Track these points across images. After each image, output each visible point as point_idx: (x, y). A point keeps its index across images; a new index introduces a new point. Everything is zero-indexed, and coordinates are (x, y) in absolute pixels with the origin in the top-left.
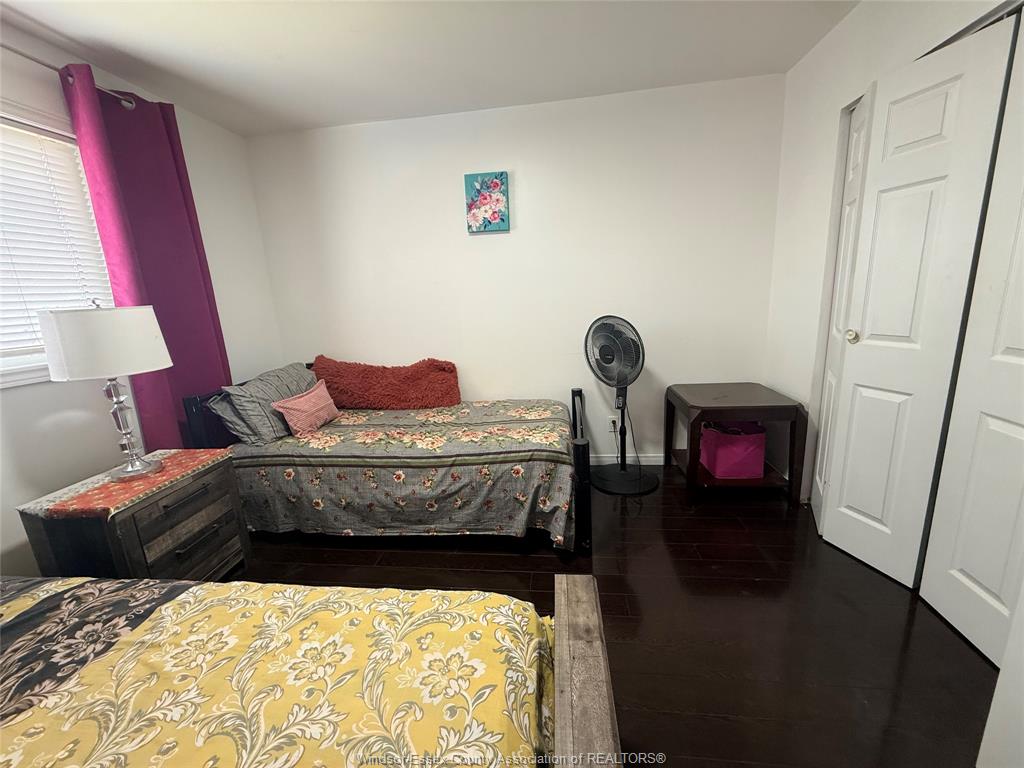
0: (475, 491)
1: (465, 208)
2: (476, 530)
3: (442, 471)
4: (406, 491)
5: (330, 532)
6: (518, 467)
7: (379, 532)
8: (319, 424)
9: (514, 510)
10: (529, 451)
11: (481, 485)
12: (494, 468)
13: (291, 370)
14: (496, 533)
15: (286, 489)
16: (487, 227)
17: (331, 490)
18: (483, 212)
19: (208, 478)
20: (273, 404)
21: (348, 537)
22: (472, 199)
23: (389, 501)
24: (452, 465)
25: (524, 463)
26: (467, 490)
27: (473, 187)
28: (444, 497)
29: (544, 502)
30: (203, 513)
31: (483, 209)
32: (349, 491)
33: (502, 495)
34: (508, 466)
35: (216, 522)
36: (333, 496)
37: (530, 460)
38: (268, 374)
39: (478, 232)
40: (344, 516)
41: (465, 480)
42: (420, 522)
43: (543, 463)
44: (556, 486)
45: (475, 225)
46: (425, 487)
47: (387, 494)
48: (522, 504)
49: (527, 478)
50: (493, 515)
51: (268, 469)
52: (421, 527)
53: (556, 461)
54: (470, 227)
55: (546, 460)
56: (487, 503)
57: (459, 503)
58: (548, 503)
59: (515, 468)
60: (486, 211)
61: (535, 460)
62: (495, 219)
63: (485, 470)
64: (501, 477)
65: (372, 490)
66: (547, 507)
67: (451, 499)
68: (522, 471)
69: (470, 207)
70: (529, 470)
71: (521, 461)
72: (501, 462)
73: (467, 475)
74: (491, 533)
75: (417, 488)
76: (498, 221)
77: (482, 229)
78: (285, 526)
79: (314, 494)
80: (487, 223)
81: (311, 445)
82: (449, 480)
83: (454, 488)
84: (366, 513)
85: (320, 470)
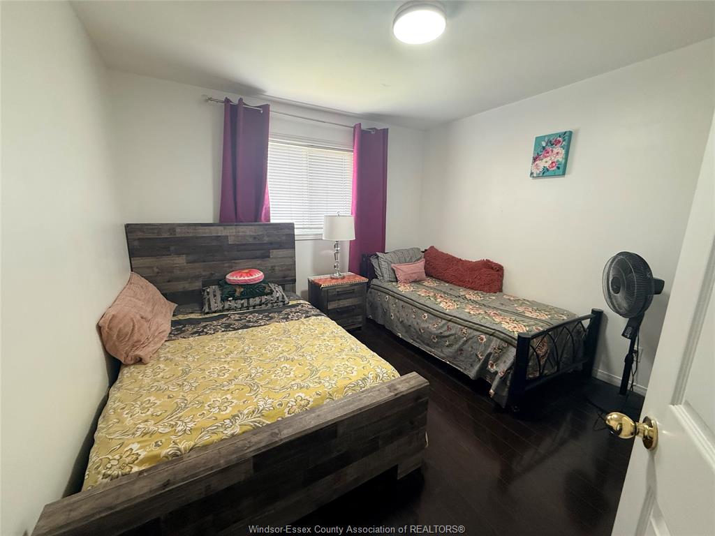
0: (457, 340)
1: (531, 160)
2: (453, 363)
3: (444, 322)
4: (425, 325)
5: (394, 331)
6: (483, 336)
7: (411, 341)
8: (411, 280)
9: (474, 361)
10: (494, 329)
11: (461, 338)
12: (470, 331)
13: (411, 252)
14: (462, 370)
15: (384, 305)
16: (545, 173)
17: (398, 312)
18: (544, 163)
19: (356, 287)
20: (392, 265)
21: (398, 337)
22: (538, 154)
23: (417, 327)
24: (450, 321)
25: (488, 336)
26: (453, 337)
27: (540, 144)
28: (441, 336)
29: (492, 365)
30: (350, 300)
31: (545, 160)
32: (404, 315)
33: (470, 349)
34: (478, 333)
35: (354, 306)
36: (398, 314)
37: (491, 335)
38: (398, 251)
39: (538, 177)
40: (400, 326)
41: (453, 332)
42: (428, 345)
43: (499, 340)
44: (504, 359)
45: (536, 172)
46: (434, 327)
47: (417, 324)
48: (479, 360)
49: (487, 345)
50: (463, 359)
51: (382, 293)
52: (428, 348)
53: (510, 344)
54: (532, 173)
55: (502, 339)
56: (461, 350)
57: (447, 343)
58: (495, 367)
59: (482, 336)
60: (546, 162)
61: (495, 336)
62: (553, 167)
63: (464, 330)
64: (472, 338)
65: (412, 319)
66: (493, 369)
67: (444, 339)
68: (485, 340)
69: (535, 159)
70: (489, 341)
71: (486, 333)
72: (474, 329)
73: (455, 329)
74: (459, 369)
75: (430, 326)
76: (555, 168)
77: (541, 174)
78: (380, 322)
79: (392, 311)
80: (545, 170)
81: (400, 289)
82: (446, 328)
83: (447, 333)
84: (408, 328)
85: (397, 301)
